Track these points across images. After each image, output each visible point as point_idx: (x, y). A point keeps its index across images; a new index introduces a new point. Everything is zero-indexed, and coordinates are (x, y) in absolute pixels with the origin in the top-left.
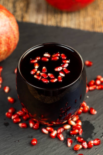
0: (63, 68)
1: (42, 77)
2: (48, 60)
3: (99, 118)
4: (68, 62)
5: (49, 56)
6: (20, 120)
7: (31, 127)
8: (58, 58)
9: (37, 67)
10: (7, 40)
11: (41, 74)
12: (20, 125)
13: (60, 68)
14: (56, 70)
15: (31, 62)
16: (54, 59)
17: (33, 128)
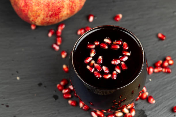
0: (121, 61)
1: (96, 70)
2: (107, 47)
3: (156, 109)
4: (128, 54)
5: (110, 43)
6: (70, 96)
7: (81, 107)
8: (118, 47)
9: (92, 55)
10: (71, 3)
11: (96, 65)
12: (70, 102)
13: (117, 62)
14: (113, 62)
15: (88, 47)
16: (114, 48)
17: (82, 108)
